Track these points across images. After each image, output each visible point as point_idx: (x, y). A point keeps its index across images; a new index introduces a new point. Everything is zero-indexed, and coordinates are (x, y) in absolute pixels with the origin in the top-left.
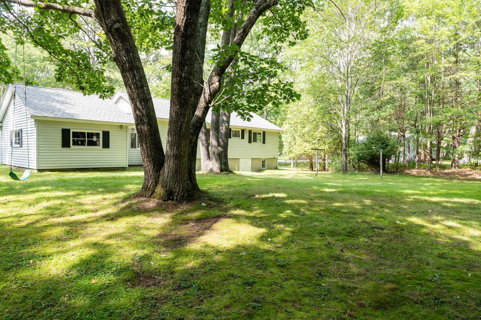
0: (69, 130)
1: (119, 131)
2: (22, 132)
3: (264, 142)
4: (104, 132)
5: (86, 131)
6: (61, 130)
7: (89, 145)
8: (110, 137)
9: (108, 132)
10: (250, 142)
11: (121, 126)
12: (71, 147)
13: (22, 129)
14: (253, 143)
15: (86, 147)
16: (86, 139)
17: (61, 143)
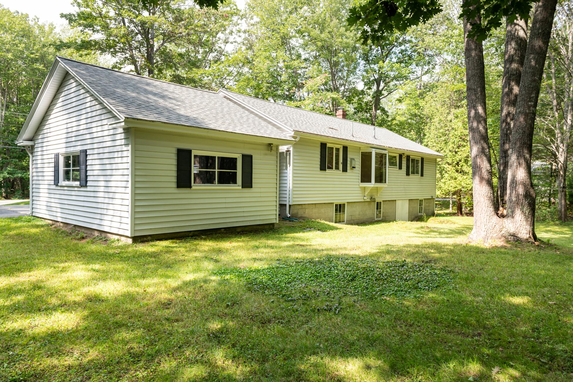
0: (190, 152)
1: (266, 154)
2: (86, 155)
3: (422, 175)
4: (244, 156)
5: (217, 154)
6: (175, 151)
7: (221, 182)
8: (254, 166)
9: (251, 157)
10: (408, 174)
11: (270, 145)
12: (193, 188)
13: (86, 151)
14: (411, 176)
15: (216, 186)
16: (217, 170)
17: (174, 180)
